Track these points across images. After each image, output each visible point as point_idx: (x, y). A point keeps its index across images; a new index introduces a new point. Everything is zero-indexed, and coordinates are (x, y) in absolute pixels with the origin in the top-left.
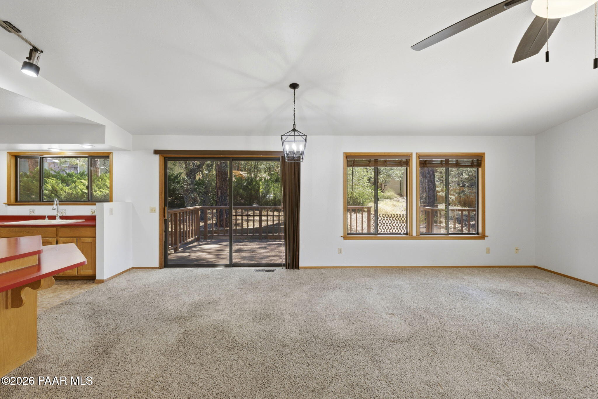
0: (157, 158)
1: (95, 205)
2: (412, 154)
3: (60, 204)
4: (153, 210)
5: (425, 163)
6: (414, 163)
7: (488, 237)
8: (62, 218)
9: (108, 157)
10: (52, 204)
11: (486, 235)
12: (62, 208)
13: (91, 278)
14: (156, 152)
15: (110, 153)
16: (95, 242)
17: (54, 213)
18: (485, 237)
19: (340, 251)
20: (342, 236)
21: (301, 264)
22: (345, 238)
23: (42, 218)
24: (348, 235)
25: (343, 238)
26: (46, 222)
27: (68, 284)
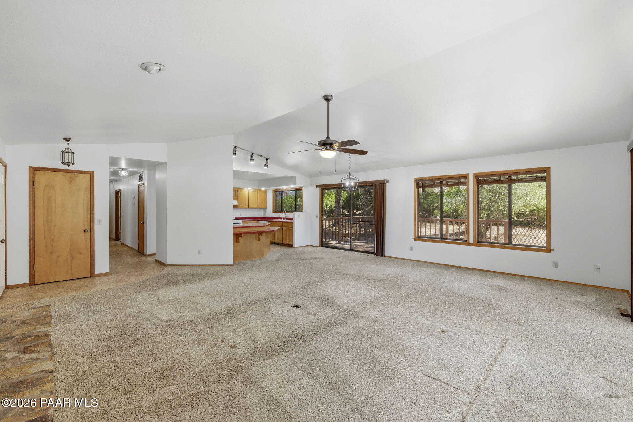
0: (318, 189)
1: (292, 213)
2: (468, 174)
3: (286, 213)
4: (317, 216)
5: (480, 180)
6: (472, 181)
7: (554, 250)
8: (287, 219)
9: (301, 190)
10: (283, 213)
11: (552, 248)
12: (287, 214)
13: (291, 246)
14: (318, 186)
15: (302, 188)
16: (293, 229)
17: (284, 217)
18: (551, 251)
19: (412, 249)
20: (412, 238)
21: (387, 253)
22: (415, 239)
23: (281, 218)
24: (418, 238)
25: (413, 239)
26: (283, 220)
27: (285, 248)
